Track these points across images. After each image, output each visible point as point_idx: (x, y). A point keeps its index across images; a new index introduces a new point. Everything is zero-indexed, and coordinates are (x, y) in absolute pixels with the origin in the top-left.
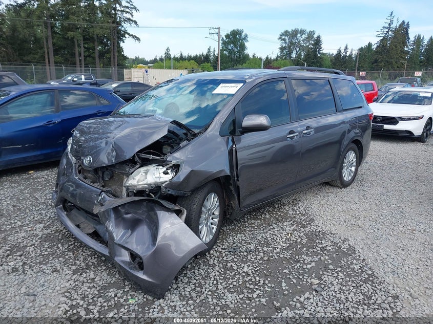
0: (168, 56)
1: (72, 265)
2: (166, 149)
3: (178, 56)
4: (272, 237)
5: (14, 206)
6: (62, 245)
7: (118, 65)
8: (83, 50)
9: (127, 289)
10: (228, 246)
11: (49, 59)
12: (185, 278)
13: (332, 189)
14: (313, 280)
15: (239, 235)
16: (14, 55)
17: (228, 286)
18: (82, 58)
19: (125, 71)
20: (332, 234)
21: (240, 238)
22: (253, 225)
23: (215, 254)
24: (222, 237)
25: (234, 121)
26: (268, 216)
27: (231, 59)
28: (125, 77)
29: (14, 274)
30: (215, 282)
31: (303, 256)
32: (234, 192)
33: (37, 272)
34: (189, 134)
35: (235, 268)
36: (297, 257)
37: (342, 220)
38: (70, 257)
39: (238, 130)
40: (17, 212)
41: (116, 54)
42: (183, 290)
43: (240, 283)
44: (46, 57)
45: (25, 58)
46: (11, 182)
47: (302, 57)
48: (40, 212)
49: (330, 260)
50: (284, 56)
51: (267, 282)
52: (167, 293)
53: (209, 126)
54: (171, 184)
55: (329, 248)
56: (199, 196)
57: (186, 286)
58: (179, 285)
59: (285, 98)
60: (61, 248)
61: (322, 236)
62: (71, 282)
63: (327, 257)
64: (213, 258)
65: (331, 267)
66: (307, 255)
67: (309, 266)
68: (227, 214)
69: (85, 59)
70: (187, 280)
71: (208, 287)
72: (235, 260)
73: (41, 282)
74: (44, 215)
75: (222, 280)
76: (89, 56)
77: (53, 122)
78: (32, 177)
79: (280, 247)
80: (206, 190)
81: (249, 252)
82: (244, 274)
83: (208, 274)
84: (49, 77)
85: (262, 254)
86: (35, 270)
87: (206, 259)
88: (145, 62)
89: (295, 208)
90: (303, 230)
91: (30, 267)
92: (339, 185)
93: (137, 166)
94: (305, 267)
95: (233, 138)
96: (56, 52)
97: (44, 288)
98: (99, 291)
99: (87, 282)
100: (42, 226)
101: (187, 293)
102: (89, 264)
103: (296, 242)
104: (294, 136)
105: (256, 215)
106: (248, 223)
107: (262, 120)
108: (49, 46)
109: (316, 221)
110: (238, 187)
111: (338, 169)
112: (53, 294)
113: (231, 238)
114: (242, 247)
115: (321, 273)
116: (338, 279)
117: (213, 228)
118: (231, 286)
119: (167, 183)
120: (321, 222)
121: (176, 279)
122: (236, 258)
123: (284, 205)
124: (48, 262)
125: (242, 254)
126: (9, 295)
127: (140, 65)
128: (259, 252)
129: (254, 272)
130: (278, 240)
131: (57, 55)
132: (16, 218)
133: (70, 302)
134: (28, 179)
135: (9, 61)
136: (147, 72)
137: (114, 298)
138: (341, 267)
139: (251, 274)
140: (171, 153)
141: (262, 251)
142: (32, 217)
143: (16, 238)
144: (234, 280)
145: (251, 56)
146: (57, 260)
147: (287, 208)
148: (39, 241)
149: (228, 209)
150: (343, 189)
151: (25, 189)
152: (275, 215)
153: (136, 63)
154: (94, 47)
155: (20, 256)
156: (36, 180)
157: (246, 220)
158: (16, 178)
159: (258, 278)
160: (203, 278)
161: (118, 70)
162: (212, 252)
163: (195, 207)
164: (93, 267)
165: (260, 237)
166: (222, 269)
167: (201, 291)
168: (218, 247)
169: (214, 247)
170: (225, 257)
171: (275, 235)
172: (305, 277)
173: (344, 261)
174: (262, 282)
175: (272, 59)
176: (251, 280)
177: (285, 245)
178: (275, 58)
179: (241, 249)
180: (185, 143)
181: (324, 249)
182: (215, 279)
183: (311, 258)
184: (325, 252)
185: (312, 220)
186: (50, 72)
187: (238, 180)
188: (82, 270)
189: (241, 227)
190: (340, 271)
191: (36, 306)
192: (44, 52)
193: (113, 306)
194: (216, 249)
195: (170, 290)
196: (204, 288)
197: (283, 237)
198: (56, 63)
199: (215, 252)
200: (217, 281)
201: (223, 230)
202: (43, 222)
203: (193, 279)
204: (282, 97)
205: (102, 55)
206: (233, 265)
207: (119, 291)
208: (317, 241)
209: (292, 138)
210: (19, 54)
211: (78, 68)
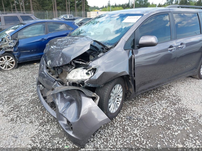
0: (109, 5)
1: (40, 119)
2: (91, 57)
3: (114, 5)
4: (154, 111)
5: (23, 82)
6: (39, 107)
7: (85, 10)
8: (69, 3)
9: (65, 139)
10: (126, 114)
11: (55, 8)
12: (99, 134)
13: (193, 80)
14: (178, 145)
15: (134, 108)
16: (40, 7)
17: (123, 143)
18: (69, 7)
19: (88, 13)
20: (192, 111)
21: (134, 110)
22: (143, 102)
23: (118, 120)
24: (124, 108)
25: (134, 40)
26: (152, 96)
27: (141, 5)
28: (88, 16)
29: (11, 122)
30: (116, 139)
31: (173, 125)
32: (131, 84)
33: (22, 123)
34: (104, 48)
35: (129, 130)
36: (169, 126)
37: (199, 101)
38: (41, 114)
39: (136, 46)
40: (23, 85)
41: (84, 5)
42: (96, 143)
43: (131, 141)
44: (54, 7)
45: (44, 8)
46: (25, 69)
47: (179, 3)
48: (33, 86)
49: (191, 129)
50: (168, 3)
51: (148, 143)
52: (87, 144)
53: (117, 43)
54: (90, 81)
55: (190, 121)
56: (109, 87)
57: (99, 140)
58: (95, 139)
59: (168, 25)
60: (38, 108)
61: (185, 112)
62: (37, 131)
63: (188, 128)
64: (117, 122)
65: (191, 135)
66: (175, 125)
67: (176, 134)
68: (127, 95)
69: (70, 8)
70: (100, 136)
71: (111, 142)
72: (130, 124)
73: (22, 129)
74: (35, 88)
75: (120, 138)
76: (72, 6)
77: (44, 39)
78: (35, 67)
79: (158, 117)
80: (113, 83)
81: (139, 120)
82: (134, 135)
83: (113, 133)
84: (55, 17)
85: (146, 122)
86: (22, 121)
87: (113, 122)
88: (98, 9)
89: (170, 91)
90: (173, 107)
91: (20, 118)
92: (198, 77)
93: (73, 68)
94: (173, 133)
95: (133, 50)
96: (58, 4)
97: (23, 133)
98: (50, 138)
99: (45, 132)
100: (32, 94)
101: (98, 146)
102: (49, 119)
103: (169, 115)
104: (172, 49)
105: (145, 95)
106: (140, 100)
107: (152, 39)
108: (55, 2)
109: (182, 101)
110: (135, 81)
111: (198, 68)
112: (26, 138)
113: (129, 109)
114: (135, 116)
115: (184, 139)
116: (196, 146)
117: (118, 104)
118: (125, 143)
119: (88, 80)
120: (185, 102)
121: (94, 135)
122: (131, 123)
123: (163, 89)
124: (29, 116)
125: (134, 120)
126: (4, 136)
127: (96, 10)
128: (145, 120)
129: (140, 134)
130: (158, 113)
131: (58, 6)
132: (22, 89)
133: (33, 144)
134: (33, 67)
135: (38, 9)
136: (98, 13)
137: (56, 144)
138: (198, 136)
139: (138, 135)
140: (92, 61)
141: (147, 120)
142: (29, 89)
143: (18, 101)
144: (128, 139)
145: (151, 4)
146: (34, 116)
147: (164, 91)
148: (28, 103)
149: (128, 93)
150: (200, 80)
151: (30, 73)
152: (157, 96)
153: (94, 9)
154: (74, 1)
155: (17, 111)
156: (36, 68)
157: (139, 98)
158: (28, 66)
159: (142, 139)
160: (109, 136)
161: (85, 13)
162: (117, 118)
163: (106, 94)
164: (51, 121)
165: (147, 110)
166: (121, 130)
167: (107, 145)
168: (121, 115)
169: (119, 114)
170: (124, 122)
171: (156, 109)
172: (173, 141)
173: (200, 131)
174: (145, 142)
175: (162, 5)
176: (138, 140)
177: (161, 117)
178: (164, 4)
179: (134, 117)
180: (101, 54)
181: (187, 121)
182: (116, 137)
183: (178, 127)
184: (187, 124)
185: (180, 100)
186: (55, 14)
187: (134, 76)
188: (45, 123)
189: (136, 102)
190: (197, 139)
191: (15, 145)
192: (53, 5)
193: (55, 150)
194: (120, 116)
195: (89, 142)
196: (109, 143)
197: (161, 111)
198: (58, 10)
199: (118, 118)
200: (117, 138)
201: (125, 103)
202: (33, 92)
203: (103, 135)
204: (166, 24)
205: (78, 5)
206: (128, 128)
207: (60, 139)
208: (182, 115)
209: (171, 51)
210: (42, 6)
211: (67, 12)
